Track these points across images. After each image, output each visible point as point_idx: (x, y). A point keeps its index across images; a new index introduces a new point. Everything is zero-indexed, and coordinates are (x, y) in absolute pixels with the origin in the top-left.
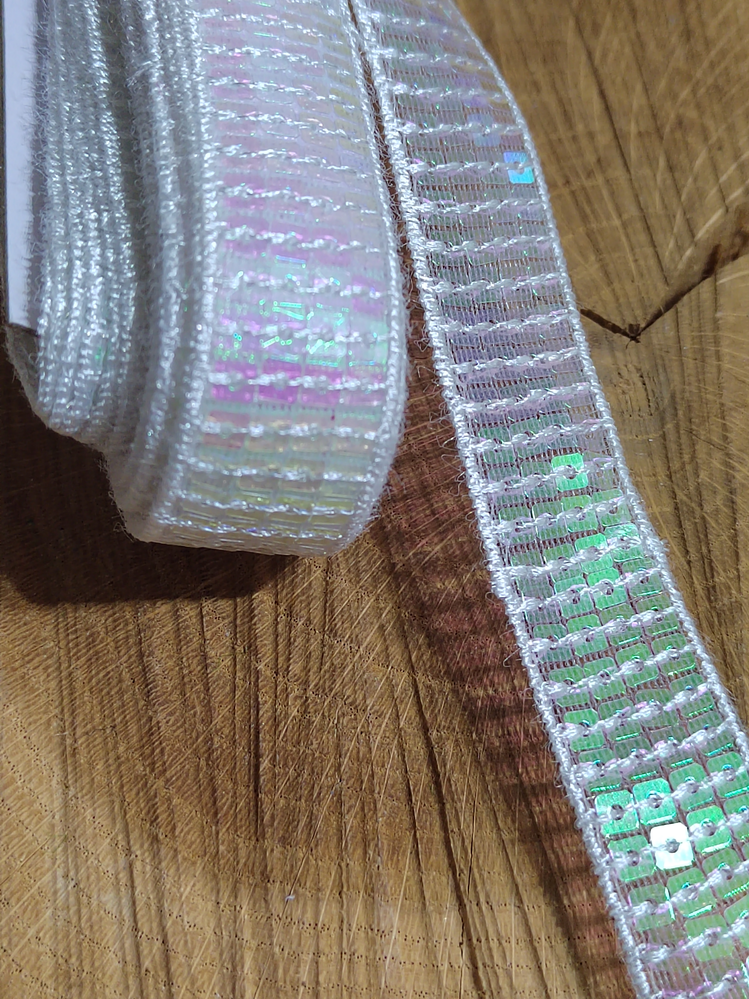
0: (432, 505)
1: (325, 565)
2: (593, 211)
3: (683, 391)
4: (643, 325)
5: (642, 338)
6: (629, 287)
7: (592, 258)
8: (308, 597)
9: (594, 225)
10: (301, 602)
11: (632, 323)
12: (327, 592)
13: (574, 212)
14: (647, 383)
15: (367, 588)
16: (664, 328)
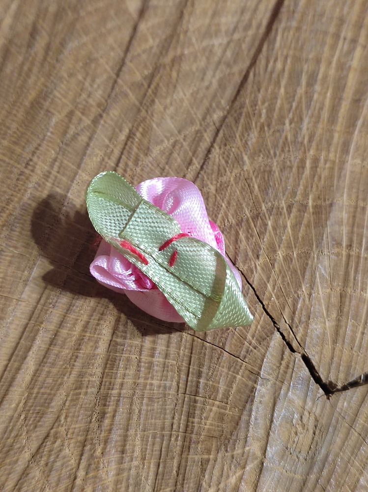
0: (124, 445)
1: (35, 451)
2: (355, 279)
3: (337, 455)
4: (339, 387)
5: (333, 397)
6: (346, 352)
7: (334, 316)
8: (12, 468)
9: (349, 290)
10: (5, 469)
11: (333, 381)
12: (25, 473)
13: (342, 273)
14: (317, 433)
15: (52, 483)
16: (352, 397)
